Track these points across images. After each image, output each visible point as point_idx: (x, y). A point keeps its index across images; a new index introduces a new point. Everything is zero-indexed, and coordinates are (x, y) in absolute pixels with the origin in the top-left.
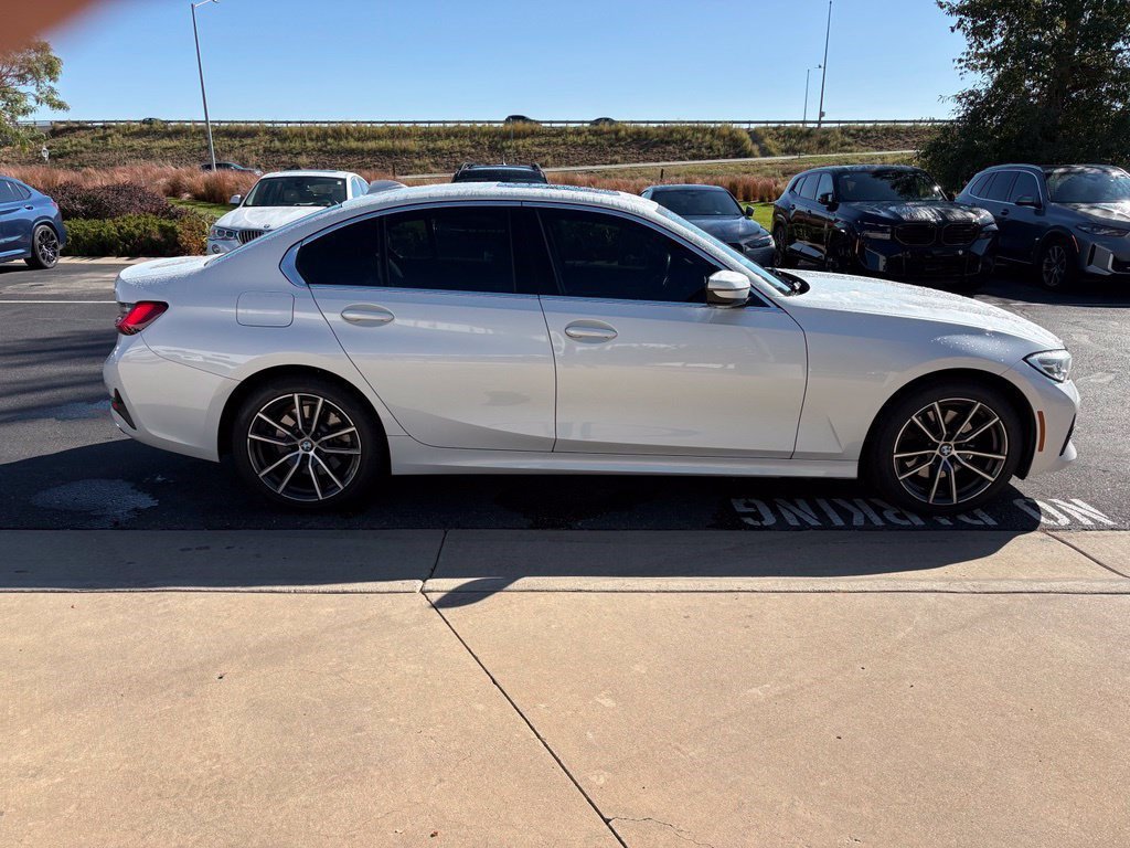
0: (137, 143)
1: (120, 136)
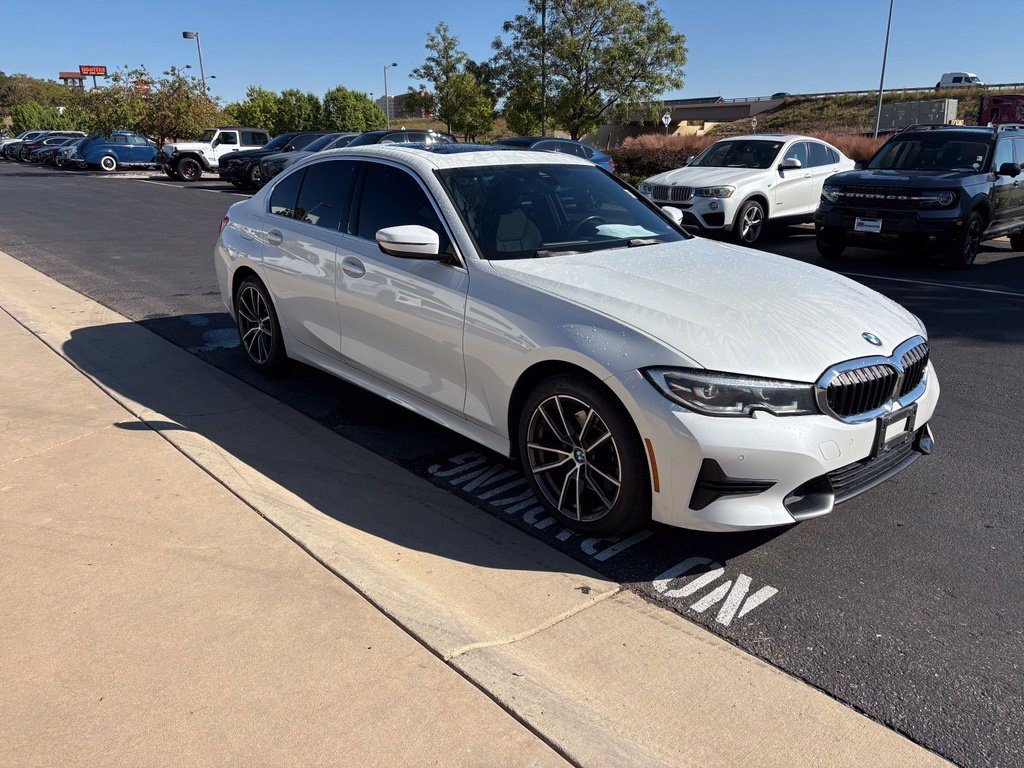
0: (847, 112)
1: (835, 106)
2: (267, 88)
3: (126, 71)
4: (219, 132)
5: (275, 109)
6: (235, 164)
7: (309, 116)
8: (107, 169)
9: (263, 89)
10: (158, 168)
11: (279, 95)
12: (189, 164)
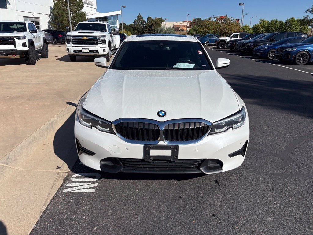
2: (266, 19)
3: (213, 17)
4: (233, 34)
5: (267, 26)
6: (231, 44)
7: (278, 28)
8: (206, 45)
9: (265, 19)
10: (215, 45)
11: (270, 22)
12: (222, 44)
